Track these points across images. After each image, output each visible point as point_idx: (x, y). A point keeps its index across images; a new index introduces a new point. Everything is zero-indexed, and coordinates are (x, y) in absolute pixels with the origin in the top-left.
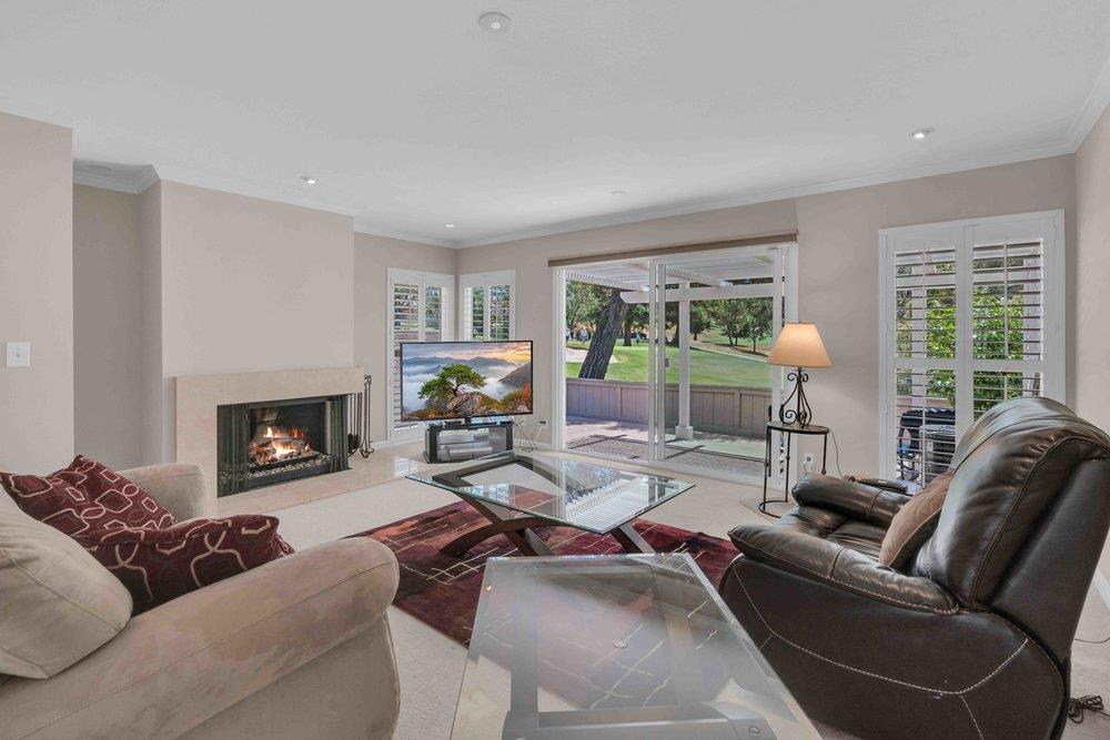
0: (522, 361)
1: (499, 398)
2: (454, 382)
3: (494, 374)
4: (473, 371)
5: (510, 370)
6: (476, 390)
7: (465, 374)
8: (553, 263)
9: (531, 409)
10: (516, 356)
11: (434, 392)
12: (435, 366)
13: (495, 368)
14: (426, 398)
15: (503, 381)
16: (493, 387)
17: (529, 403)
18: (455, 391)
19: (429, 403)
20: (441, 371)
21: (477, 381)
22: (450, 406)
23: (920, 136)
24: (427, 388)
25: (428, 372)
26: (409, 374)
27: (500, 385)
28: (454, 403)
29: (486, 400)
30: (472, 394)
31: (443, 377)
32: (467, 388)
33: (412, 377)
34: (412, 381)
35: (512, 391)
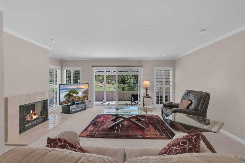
0: (86, 88)
1: (81, 97)
2: (72, 94)
3: (80, 91)
4: (76, 91)
5: (84, 90)
6: (77, 95)
7: (75, 92)
8: (93, 66)
9: (88, 99)
10: (85, 87)
11: (67, 96)
12: (68, 90)
13: (81, 90)
14: (66, 98)
15: (82, 93)
16: (80, 94)
17: (87, 97)
18: (72, 96)
19: (66, 99)
20: (69, 91)
21: (77, 93)
22: (71, 100)
23: (165, 55)
24: (66, 96)
25: (66, 92)
26: (62, 92)
27: (82, 94)
28: (72, 99)
29: (79, 97)
30: (76, 96)
31: (70, 93)
32: (75, 95)
33: (62, 93)
34: (62, 94)
35: (84, 95)
